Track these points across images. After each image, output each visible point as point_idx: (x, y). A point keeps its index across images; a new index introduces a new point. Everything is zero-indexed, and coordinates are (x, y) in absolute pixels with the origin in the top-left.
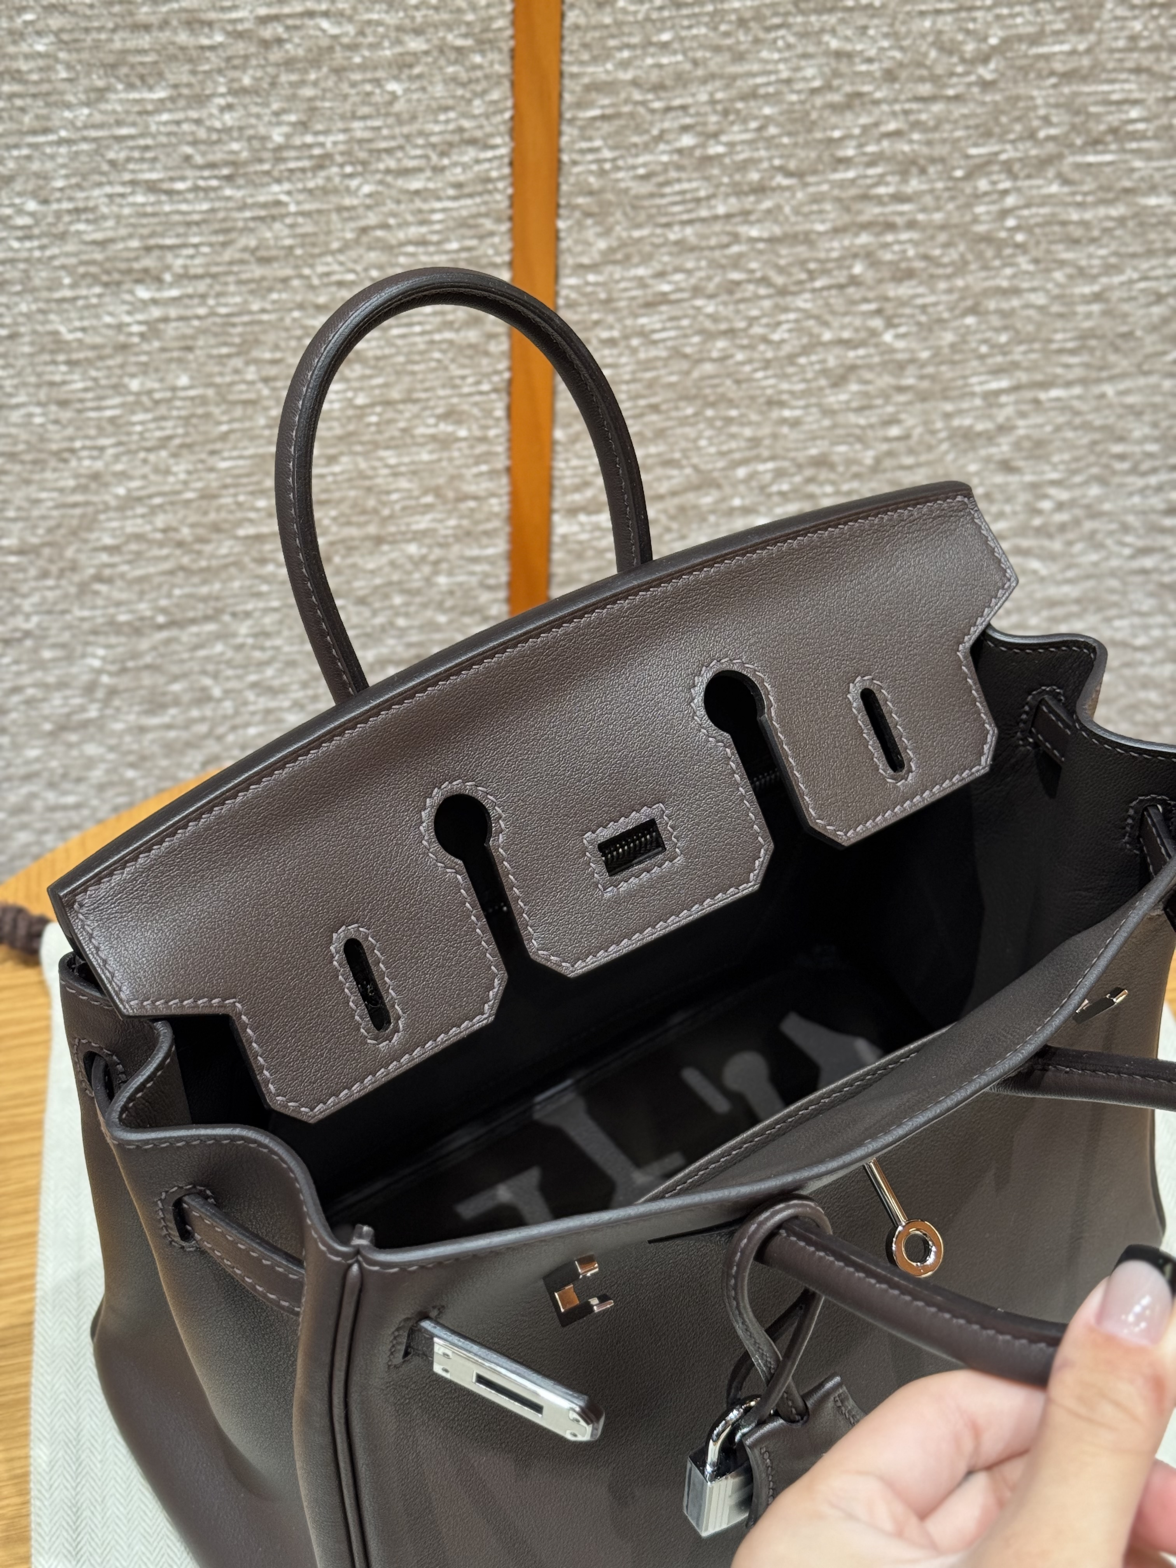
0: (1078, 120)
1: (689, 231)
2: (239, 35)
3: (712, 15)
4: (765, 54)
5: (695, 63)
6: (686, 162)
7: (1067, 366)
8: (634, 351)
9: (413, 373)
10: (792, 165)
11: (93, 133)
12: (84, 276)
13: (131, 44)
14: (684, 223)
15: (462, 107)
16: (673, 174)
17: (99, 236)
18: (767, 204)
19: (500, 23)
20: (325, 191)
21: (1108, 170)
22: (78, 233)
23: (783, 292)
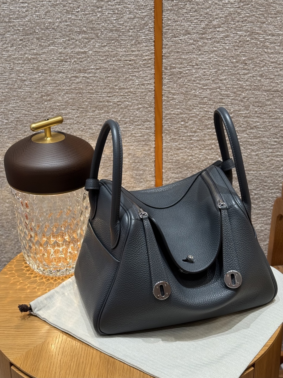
0: (249, 124)
1: (184, 138)
2: (115, 104)
3: (185, 104)
4: (194, 111)
5: (183, 111)
6: (183, 126)
7: (253, 167)
8: (176, 157)
9: (139, 158)
10: (200, 128)
11: (93, 117)
12: (90, 138)
13: (99, 104)
14: (183, 136)
15: (147, 116)
16: (180, 128)
17: (92, 132)
18: (196, 134)
19: (153, 103)
20: (126, 127)
21: (255, 133)
22: (90, 132)
23: (200, 149)
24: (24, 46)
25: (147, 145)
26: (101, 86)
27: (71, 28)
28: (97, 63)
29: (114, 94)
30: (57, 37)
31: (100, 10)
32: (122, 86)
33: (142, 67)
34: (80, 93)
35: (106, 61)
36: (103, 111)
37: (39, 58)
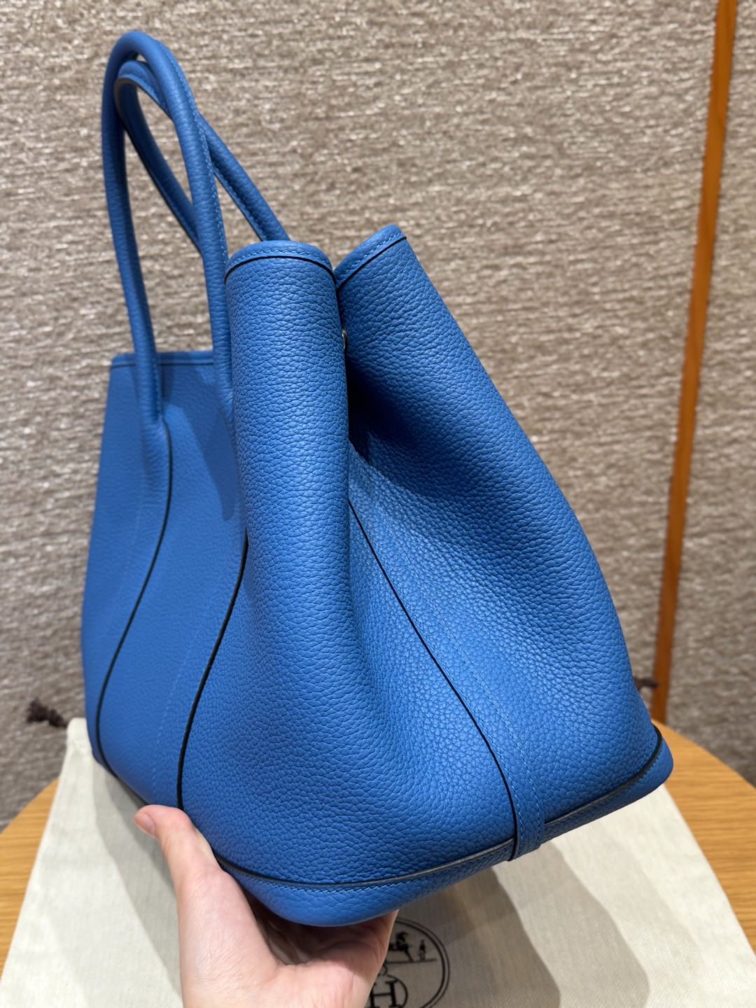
24: (364, 188)
25: (657, 438)
26: (557, 290)
27: (494, 128)
28: (551, 227)
29: (587, 307)
30: (455, 155)
31: (573, 75)
32: (610, 286)
33: (666, 230)
34: (500, 312)
35: (574, 218)
36: (554, 357)
37: (400, 220)
